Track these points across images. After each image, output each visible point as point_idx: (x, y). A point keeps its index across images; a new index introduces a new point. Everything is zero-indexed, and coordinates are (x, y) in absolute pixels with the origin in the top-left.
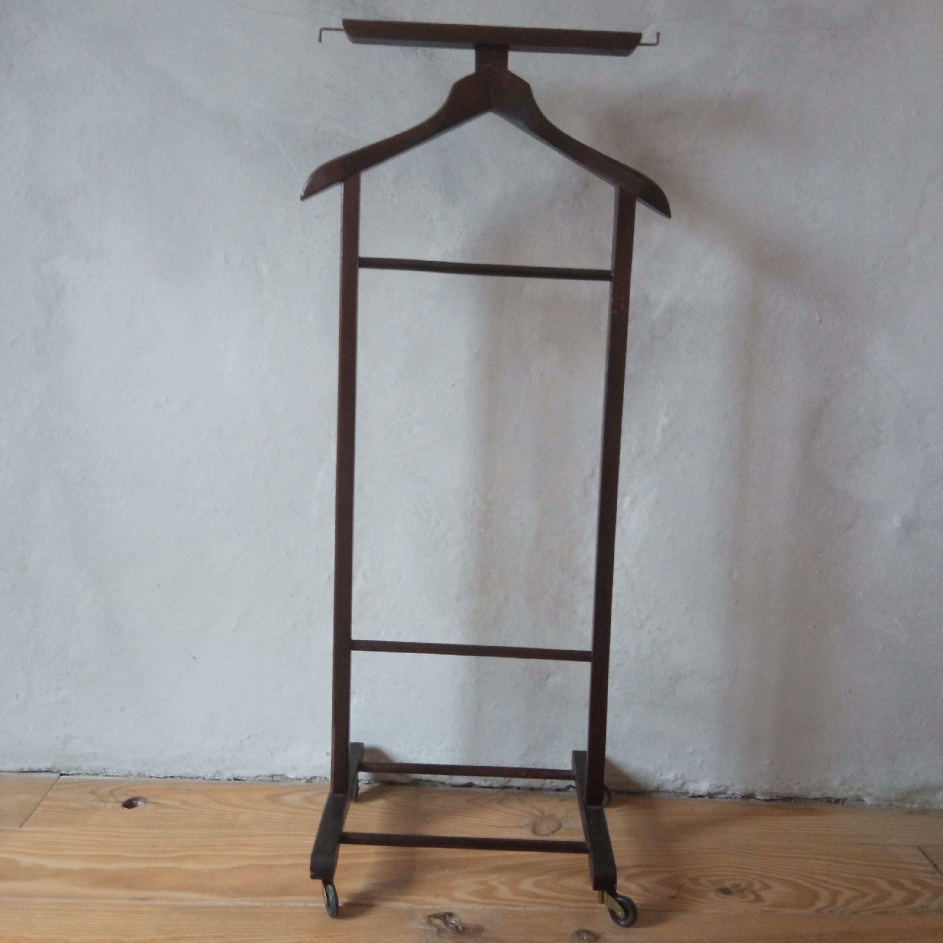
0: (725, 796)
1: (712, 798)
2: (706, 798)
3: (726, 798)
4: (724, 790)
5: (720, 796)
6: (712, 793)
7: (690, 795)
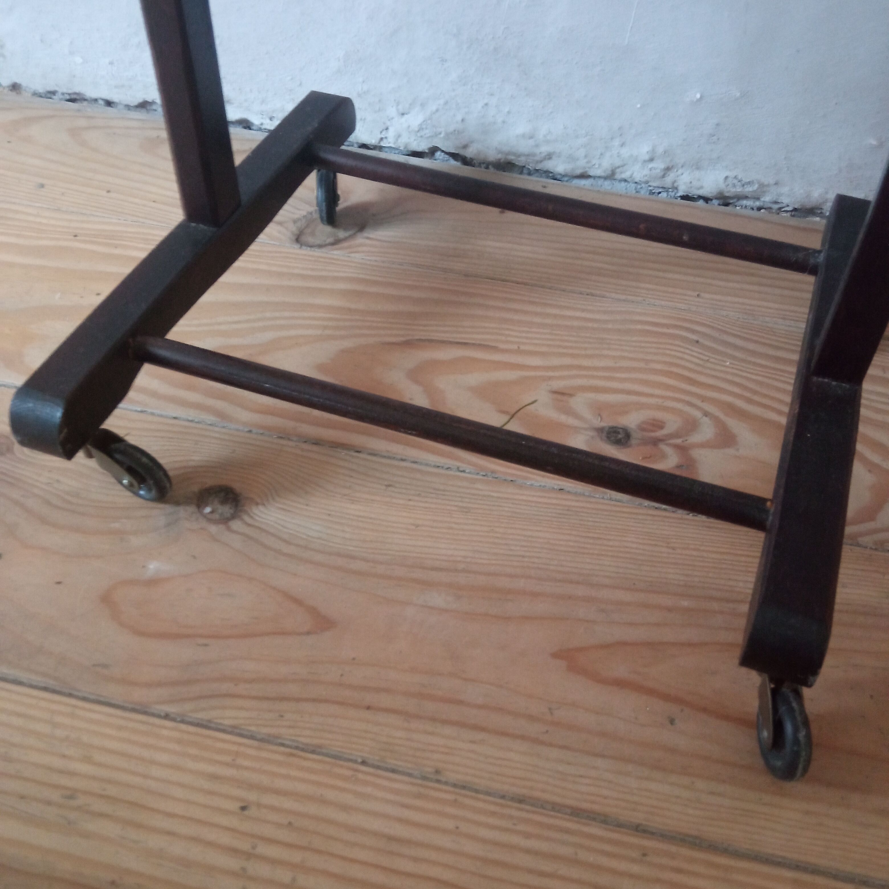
0: (758, 204)
1: (727, 205)
2: (715, 202)
3: (759, 209)
4: (754, 191)
5: (745, 202)
6: (727, 194)
7: (680, 193)
